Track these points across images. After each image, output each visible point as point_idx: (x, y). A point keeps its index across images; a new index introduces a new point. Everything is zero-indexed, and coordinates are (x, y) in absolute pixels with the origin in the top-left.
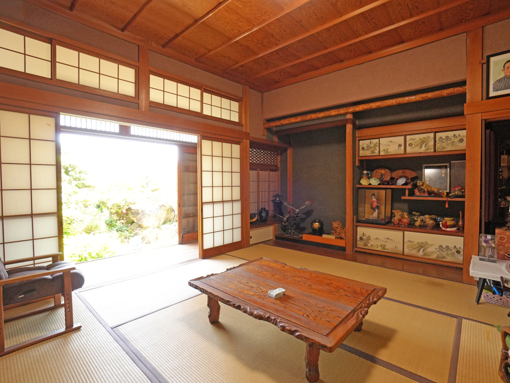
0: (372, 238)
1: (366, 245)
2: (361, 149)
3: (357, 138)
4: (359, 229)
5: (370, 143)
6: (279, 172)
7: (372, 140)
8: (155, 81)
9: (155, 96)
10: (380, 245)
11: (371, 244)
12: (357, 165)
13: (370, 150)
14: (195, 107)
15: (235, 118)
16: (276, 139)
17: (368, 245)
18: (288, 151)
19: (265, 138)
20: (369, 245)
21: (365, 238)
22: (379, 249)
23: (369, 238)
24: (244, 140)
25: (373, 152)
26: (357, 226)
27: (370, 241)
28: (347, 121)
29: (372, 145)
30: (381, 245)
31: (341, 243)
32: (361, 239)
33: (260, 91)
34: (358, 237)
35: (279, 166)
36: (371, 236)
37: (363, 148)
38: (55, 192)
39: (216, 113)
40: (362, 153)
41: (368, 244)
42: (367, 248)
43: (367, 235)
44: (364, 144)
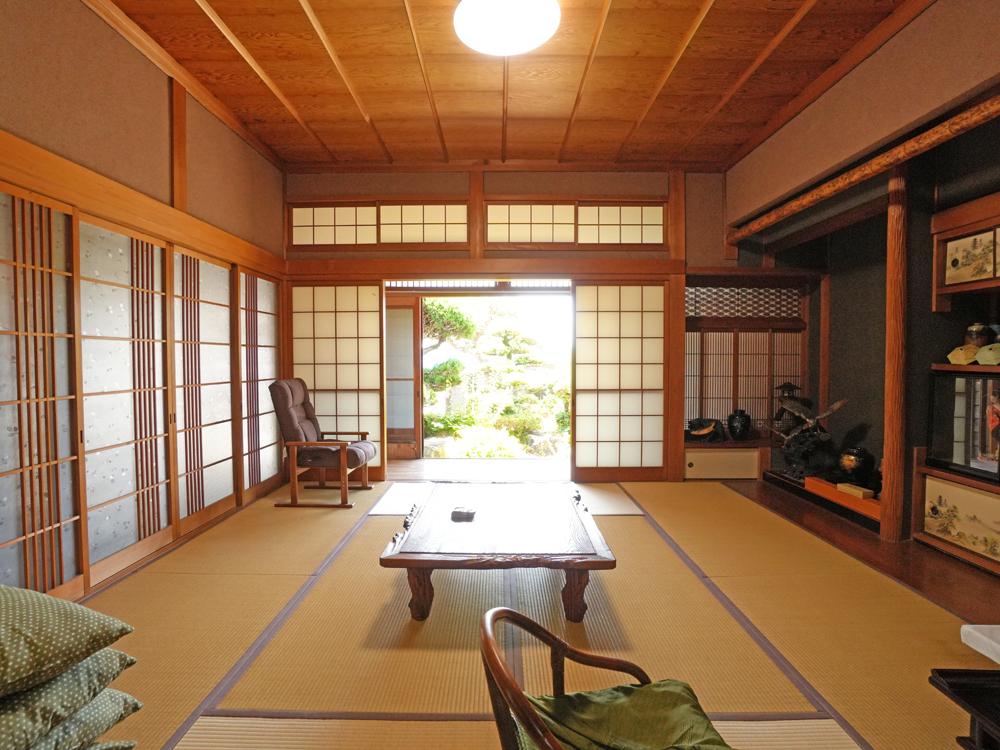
0: (961, 514)
1: (946, 531)
2: (949, 263)
3: (935, 237)
4: (930, 482)
5: (974, 246)
6: (807, 332)
7: (978, 237)
8: (496, 213)
9: (496, 234)
10: (981, 538)
11: (958, 530)
12: (934, 309)
13: (973, 265)
14: (565, 235)
15: (655, 236)
16: (768, 263)
17: (949, 533)
18: (823, 283)
19: (735, 264)
20: (954, 533)
21: (943, 510)
22: (980, 549)
23: (953, 512)
24: (673, 276)
25: (982, 270)
26: (924, 476)
27: (955, 521)
28: (887, 199)
29: (978, 251)
30: (986, 540)
31: (872, 510)
32: (934, 510)
33: (719, 171)
34: (928, 505)
35: (807, 320)
36: (959, 509)
37: (955, 263)
38: (378, 366)
39: (610, 237)
40: (951, 275)
41: (950, 528)
42: (947, 538)
43: (950, 504)
44: (957, 250)
